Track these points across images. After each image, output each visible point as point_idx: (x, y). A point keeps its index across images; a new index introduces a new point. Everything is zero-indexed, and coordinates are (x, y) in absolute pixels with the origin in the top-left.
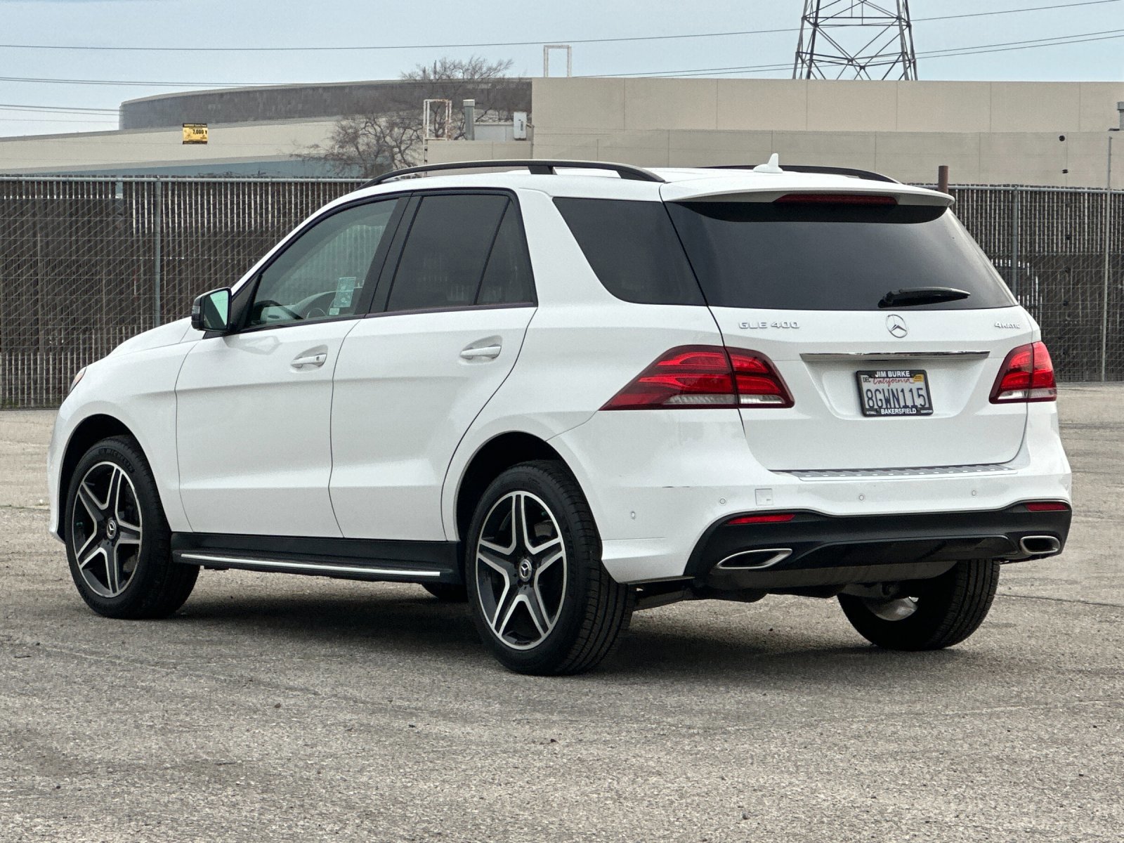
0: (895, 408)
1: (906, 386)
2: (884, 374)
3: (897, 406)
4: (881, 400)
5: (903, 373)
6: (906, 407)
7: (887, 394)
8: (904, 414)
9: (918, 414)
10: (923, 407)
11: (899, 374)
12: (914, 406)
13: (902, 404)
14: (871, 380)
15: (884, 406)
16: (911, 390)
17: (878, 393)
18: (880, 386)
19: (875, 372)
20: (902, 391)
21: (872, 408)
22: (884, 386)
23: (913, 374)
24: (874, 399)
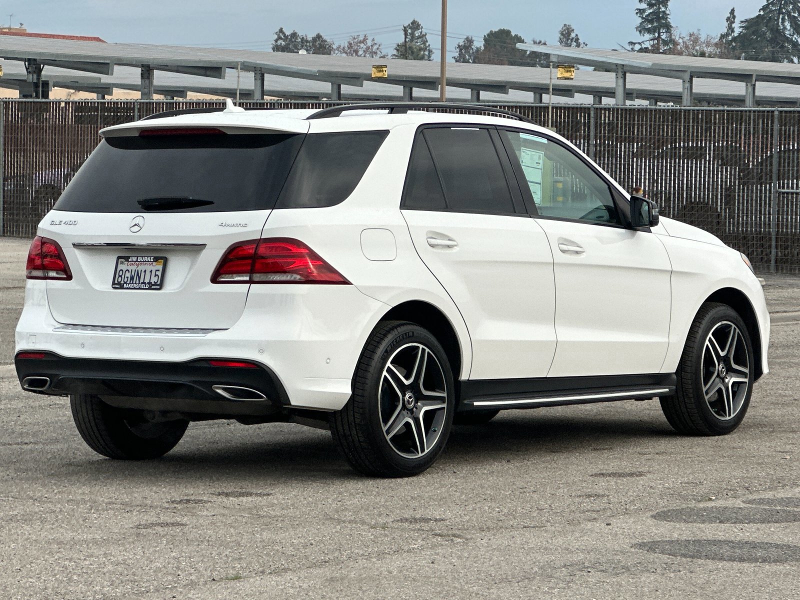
0: (136, 283)
1: (148, 268)
2: (135, 259)
3: (137, 282)
4: (127, 277)
5: (149, 259)
6: (144, 283)
7: (133, 274)
8: (140, 289)
9: (150, 289)
10: (156, 284)
11: (146, 259)
12: (149, 283)
13: (142, 281)
14: (126, 263)
15: (128, 282)
16: (151, 271)
17: (127, 272)
18: (130, 268)
19: (129, 257)
20: (145, 271)
21: (119, 283)
22: (134, 268)
23: (156, 259)
24: (123, 276)
